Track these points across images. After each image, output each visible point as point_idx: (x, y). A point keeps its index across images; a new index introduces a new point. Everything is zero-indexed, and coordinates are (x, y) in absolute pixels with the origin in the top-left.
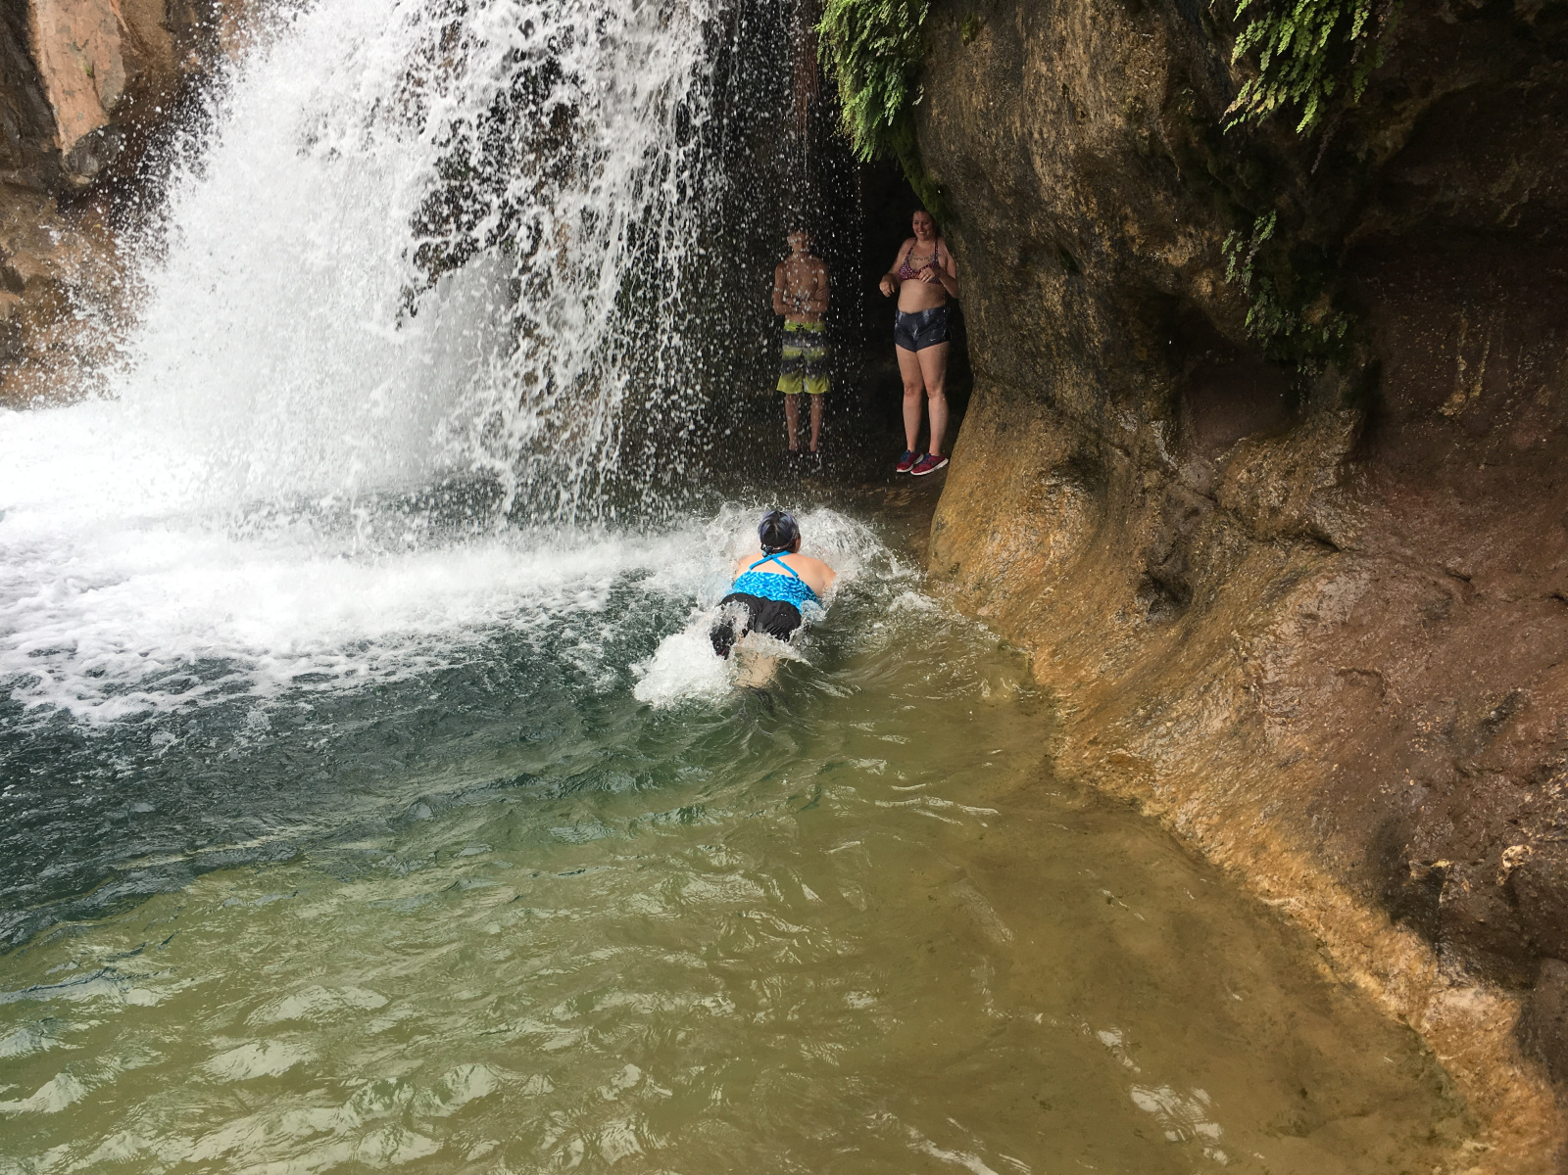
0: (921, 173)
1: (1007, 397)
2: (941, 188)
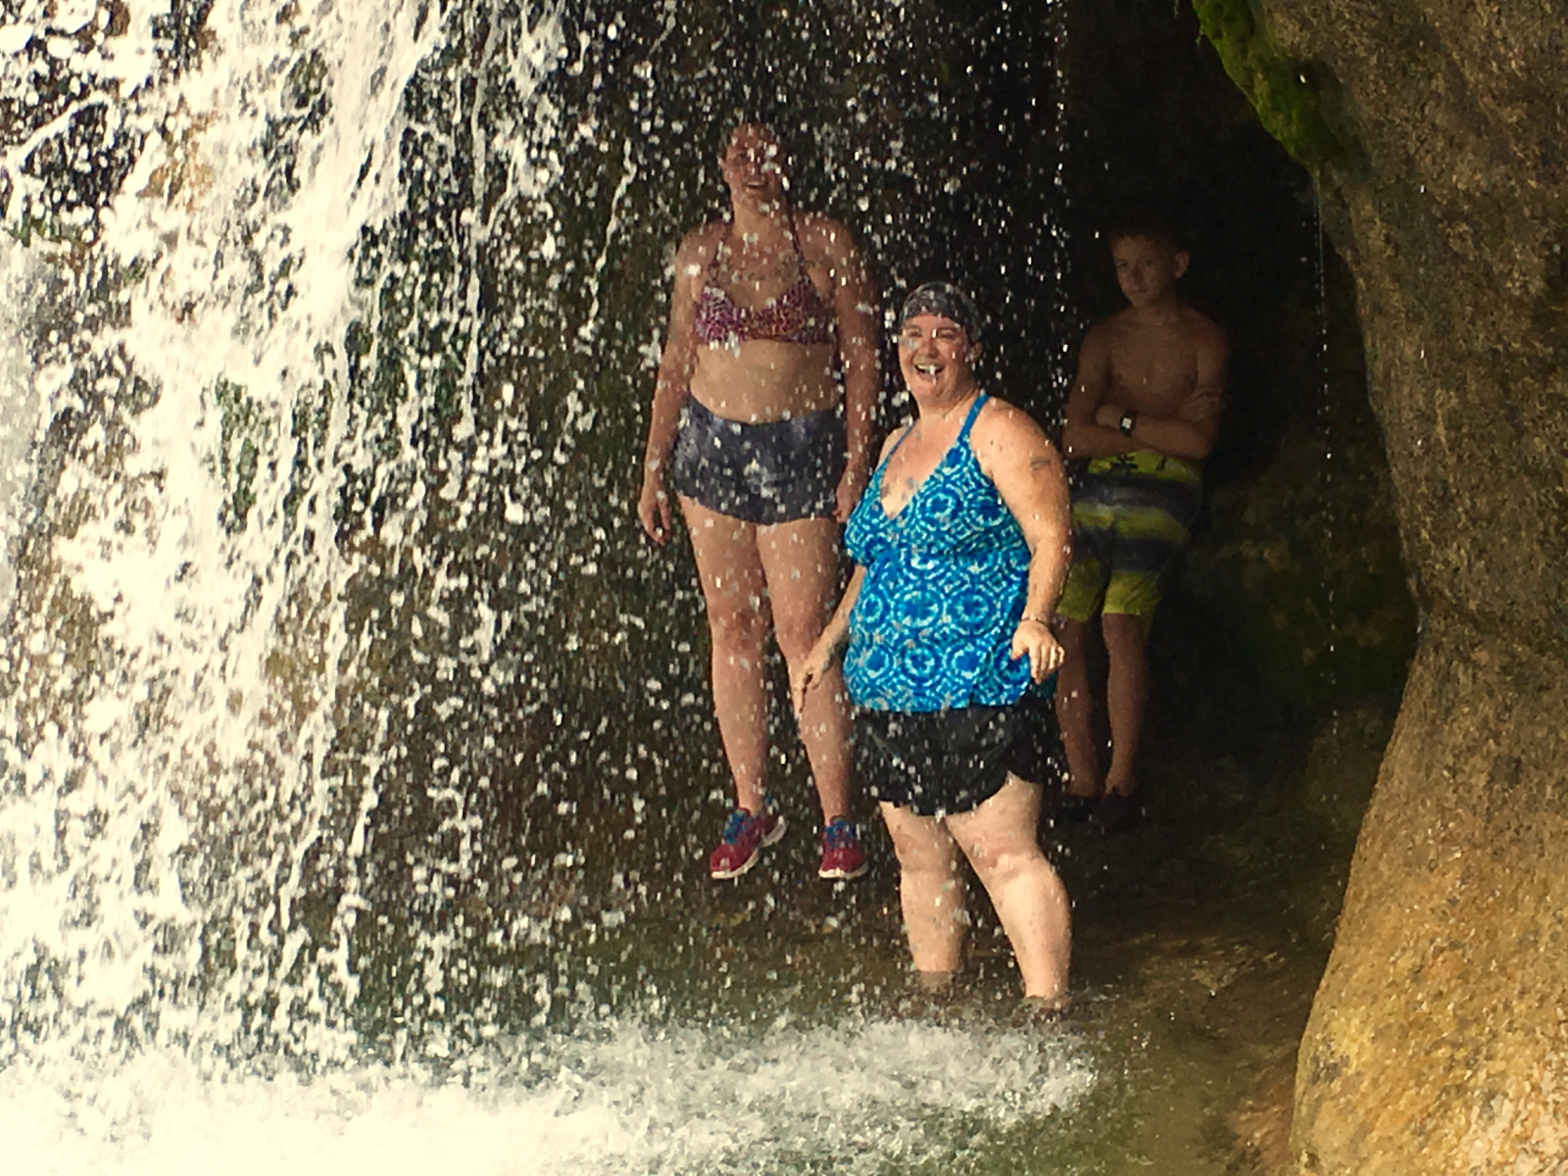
2: (1307, 68)
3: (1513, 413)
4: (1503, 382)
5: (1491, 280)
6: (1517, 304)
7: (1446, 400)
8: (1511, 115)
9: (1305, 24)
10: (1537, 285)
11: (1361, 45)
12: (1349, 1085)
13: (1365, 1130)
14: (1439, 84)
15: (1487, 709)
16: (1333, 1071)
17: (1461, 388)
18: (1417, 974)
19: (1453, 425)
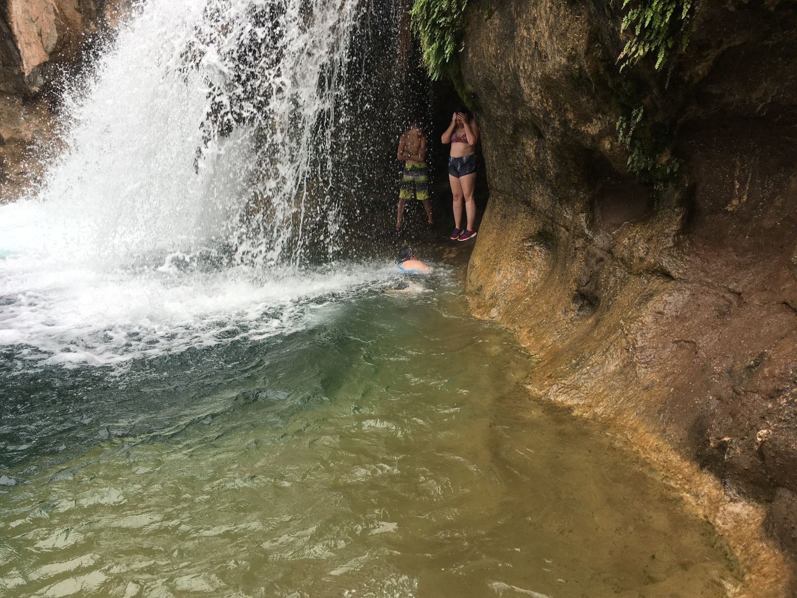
0: (463, 86)
1: (507, 201)
2: (473, 94)
3: (507, 155)
4: (505, 149)
5: (503, 131)
6: (508, 135)
7: (495, 153)
8: (508, 101)
9: (473, 86)
10: (511, 132)
11: (482, 89)
12: (476, 269)
13: (479, 276)
14: (495, 96)
15: (501, 206)
16: (474, 267)
17: (498, 151)
18: (488, 250)
19: (496, 157)
